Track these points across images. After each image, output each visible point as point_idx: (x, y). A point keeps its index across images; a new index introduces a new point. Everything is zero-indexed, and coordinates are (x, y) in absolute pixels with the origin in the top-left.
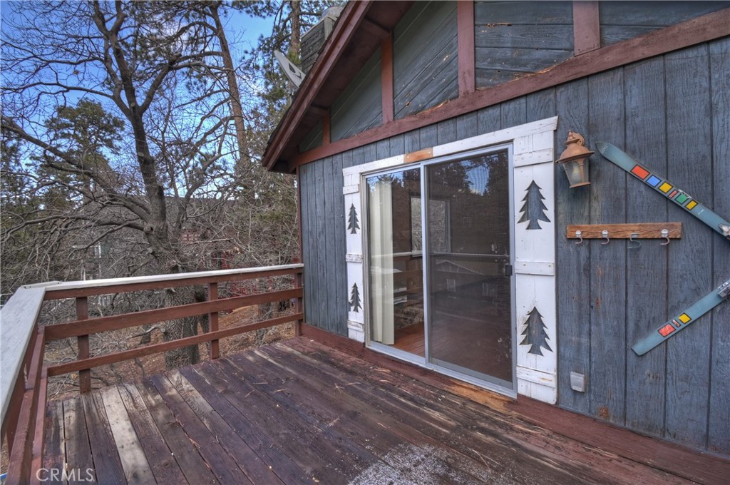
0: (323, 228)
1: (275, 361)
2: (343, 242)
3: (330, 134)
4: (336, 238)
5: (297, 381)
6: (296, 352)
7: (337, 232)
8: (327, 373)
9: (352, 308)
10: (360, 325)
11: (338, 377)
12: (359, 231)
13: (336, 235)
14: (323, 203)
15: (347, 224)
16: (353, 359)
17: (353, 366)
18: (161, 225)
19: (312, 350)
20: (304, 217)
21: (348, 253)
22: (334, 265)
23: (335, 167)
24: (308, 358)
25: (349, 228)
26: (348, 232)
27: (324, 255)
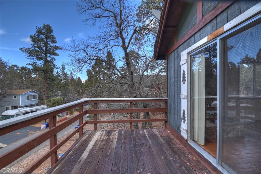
0: (174, 82)
1: (148, 136)
2: (180, 89)
3: (177, 38)
4: (178, 87)
5: (149, 147)
6: (159, 135)
7: (179, 83)
8: (164, 149)
9: (183, 121)
10: (185, 130)
11: (167, 152)
12: (186, 83)
13: (178, 86)
14: (174, 71)
15: (182, 80)
16: (181, 146)
17: (178, 149)
18: (132, 83)
19: (166, 136)
20: (168, 78)
21: (182, 94)
22: (177, 99)
23: (178, 53)
24: (161, 139)
25: (182, 81)
26: (182, 83)
27: (174, 94)
